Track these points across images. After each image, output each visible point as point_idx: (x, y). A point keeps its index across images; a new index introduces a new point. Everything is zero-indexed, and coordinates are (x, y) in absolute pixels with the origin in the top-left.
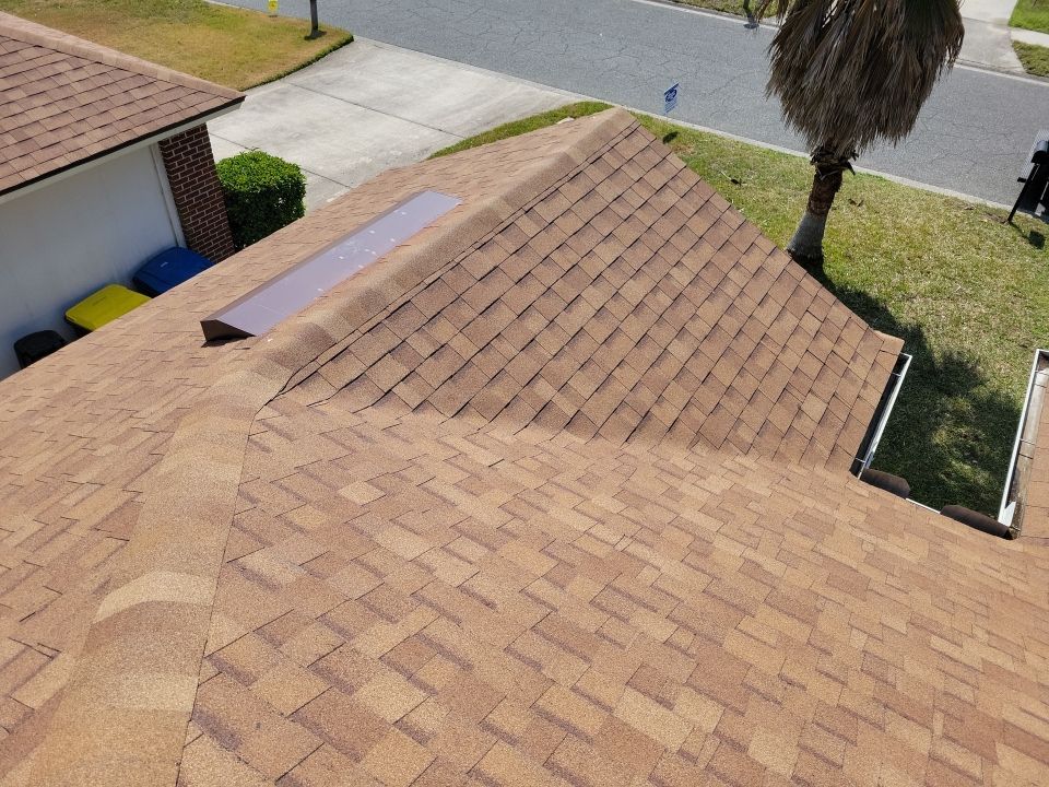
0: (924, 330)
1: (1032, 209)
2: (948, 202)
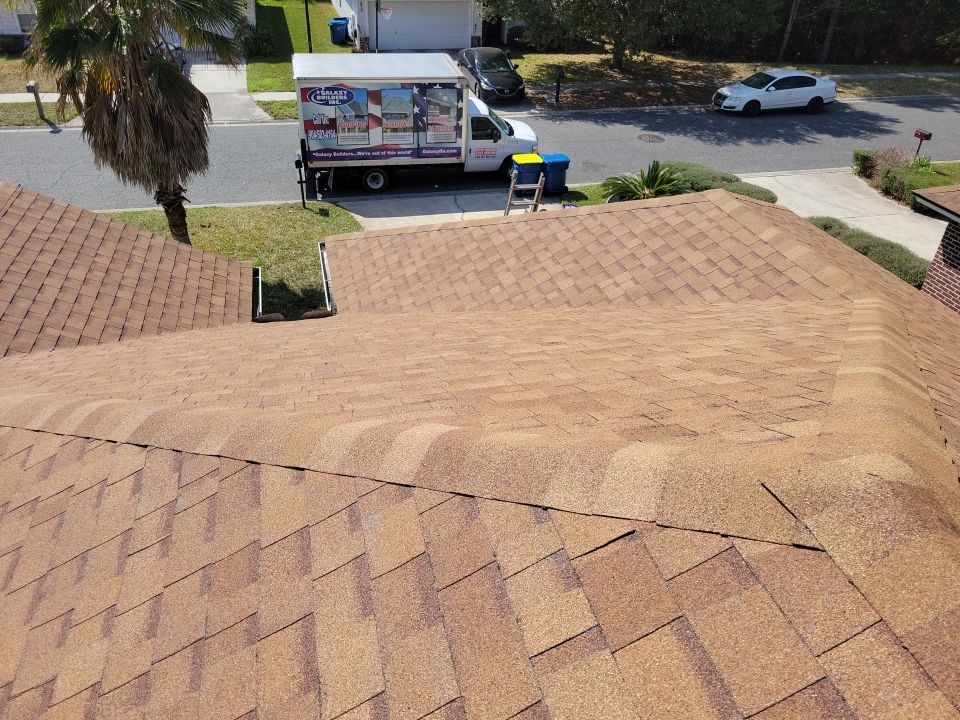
0: (285, 281)
1: (315, 198)
2: (264, 208)
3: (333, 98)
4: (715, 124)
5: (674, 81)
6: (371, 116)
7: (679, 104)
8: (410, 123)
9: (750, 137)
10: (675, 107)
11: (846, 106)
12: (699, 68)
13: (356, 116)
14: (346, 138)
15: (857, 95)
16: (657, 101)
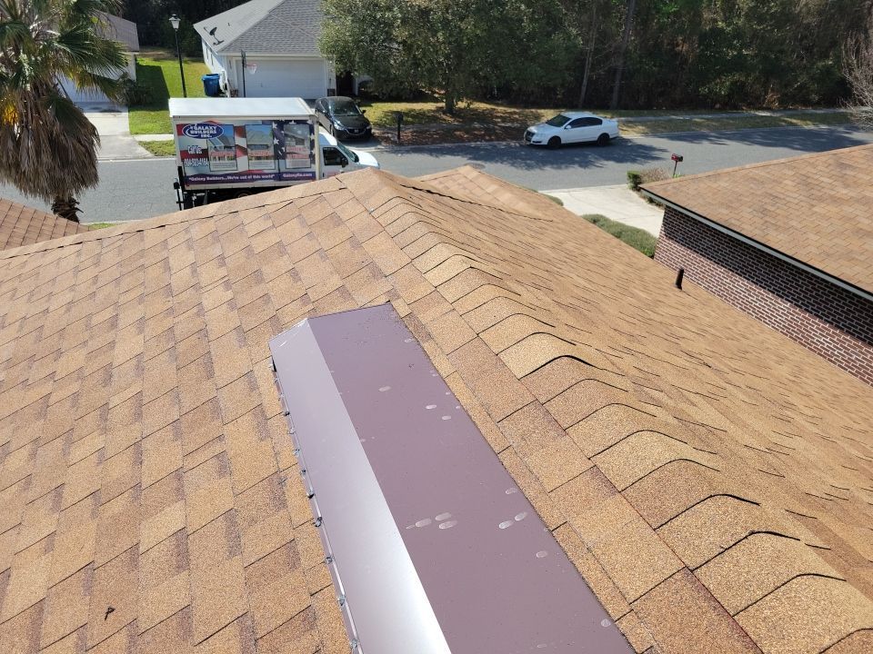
3: (205, 132)
4: (525, 155)
5: (496, 123)
6: (237, 146)
7: (498, 140)
8: (271, 152)
9: (552, 163)
10: (496, 143)
11: (628, 140)
12: (515, 113)
13: (225, 147)
14: (216, 166)
15: (638, 133)
16: (482, 138)
